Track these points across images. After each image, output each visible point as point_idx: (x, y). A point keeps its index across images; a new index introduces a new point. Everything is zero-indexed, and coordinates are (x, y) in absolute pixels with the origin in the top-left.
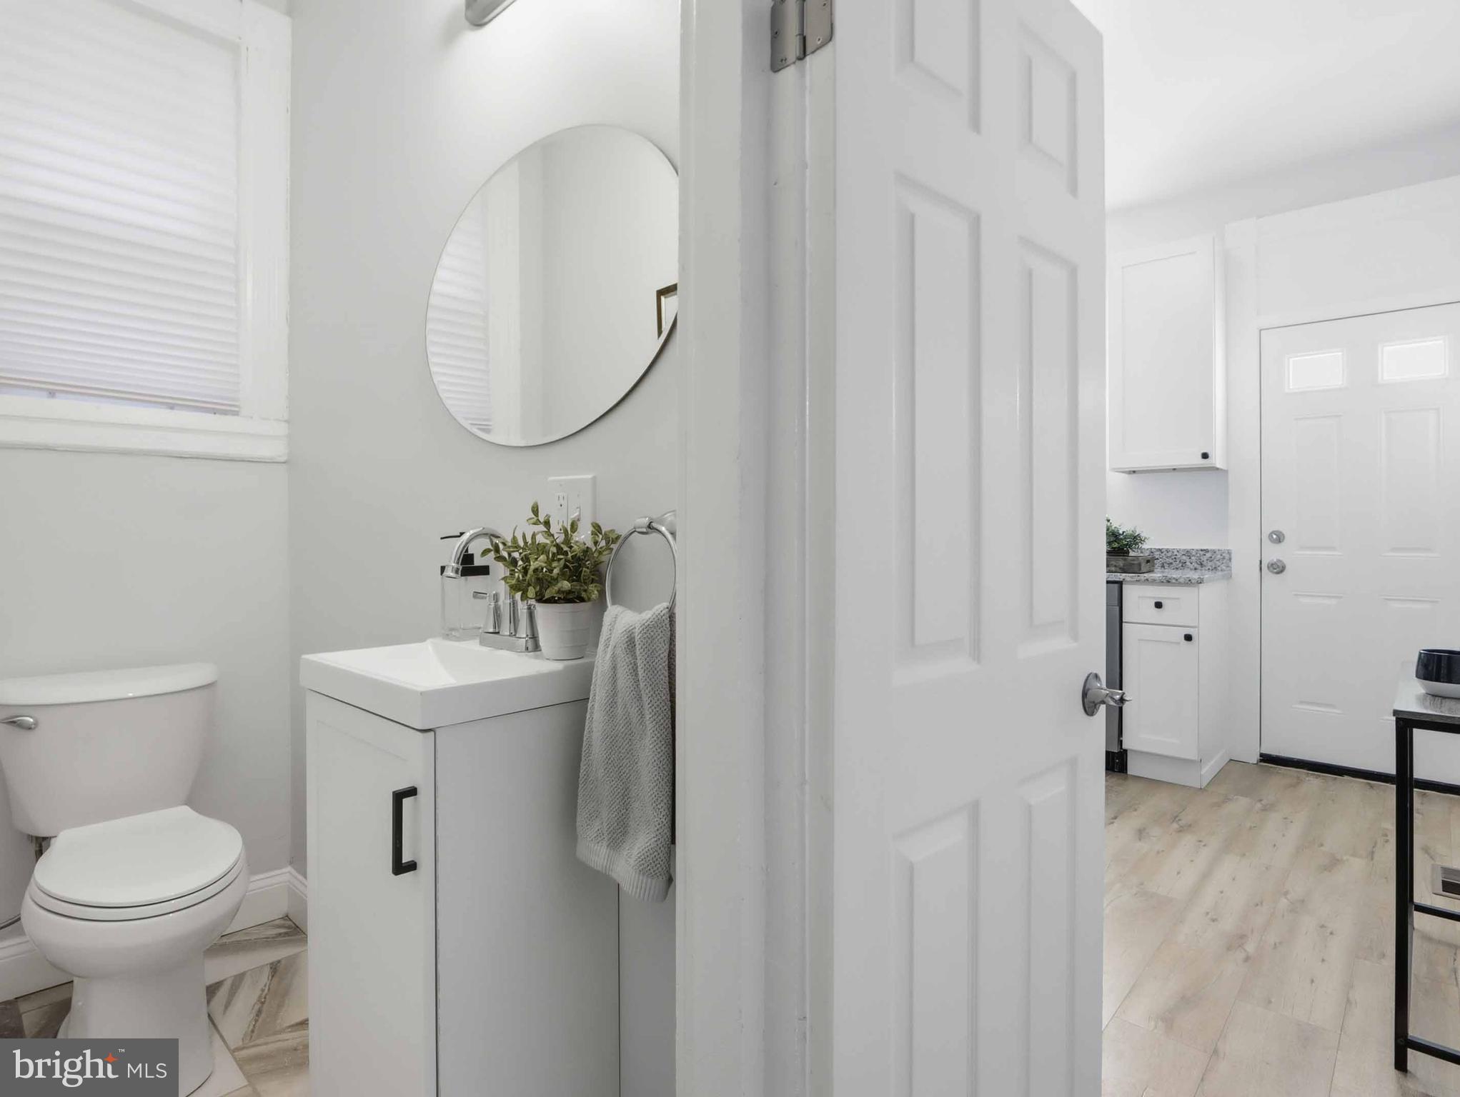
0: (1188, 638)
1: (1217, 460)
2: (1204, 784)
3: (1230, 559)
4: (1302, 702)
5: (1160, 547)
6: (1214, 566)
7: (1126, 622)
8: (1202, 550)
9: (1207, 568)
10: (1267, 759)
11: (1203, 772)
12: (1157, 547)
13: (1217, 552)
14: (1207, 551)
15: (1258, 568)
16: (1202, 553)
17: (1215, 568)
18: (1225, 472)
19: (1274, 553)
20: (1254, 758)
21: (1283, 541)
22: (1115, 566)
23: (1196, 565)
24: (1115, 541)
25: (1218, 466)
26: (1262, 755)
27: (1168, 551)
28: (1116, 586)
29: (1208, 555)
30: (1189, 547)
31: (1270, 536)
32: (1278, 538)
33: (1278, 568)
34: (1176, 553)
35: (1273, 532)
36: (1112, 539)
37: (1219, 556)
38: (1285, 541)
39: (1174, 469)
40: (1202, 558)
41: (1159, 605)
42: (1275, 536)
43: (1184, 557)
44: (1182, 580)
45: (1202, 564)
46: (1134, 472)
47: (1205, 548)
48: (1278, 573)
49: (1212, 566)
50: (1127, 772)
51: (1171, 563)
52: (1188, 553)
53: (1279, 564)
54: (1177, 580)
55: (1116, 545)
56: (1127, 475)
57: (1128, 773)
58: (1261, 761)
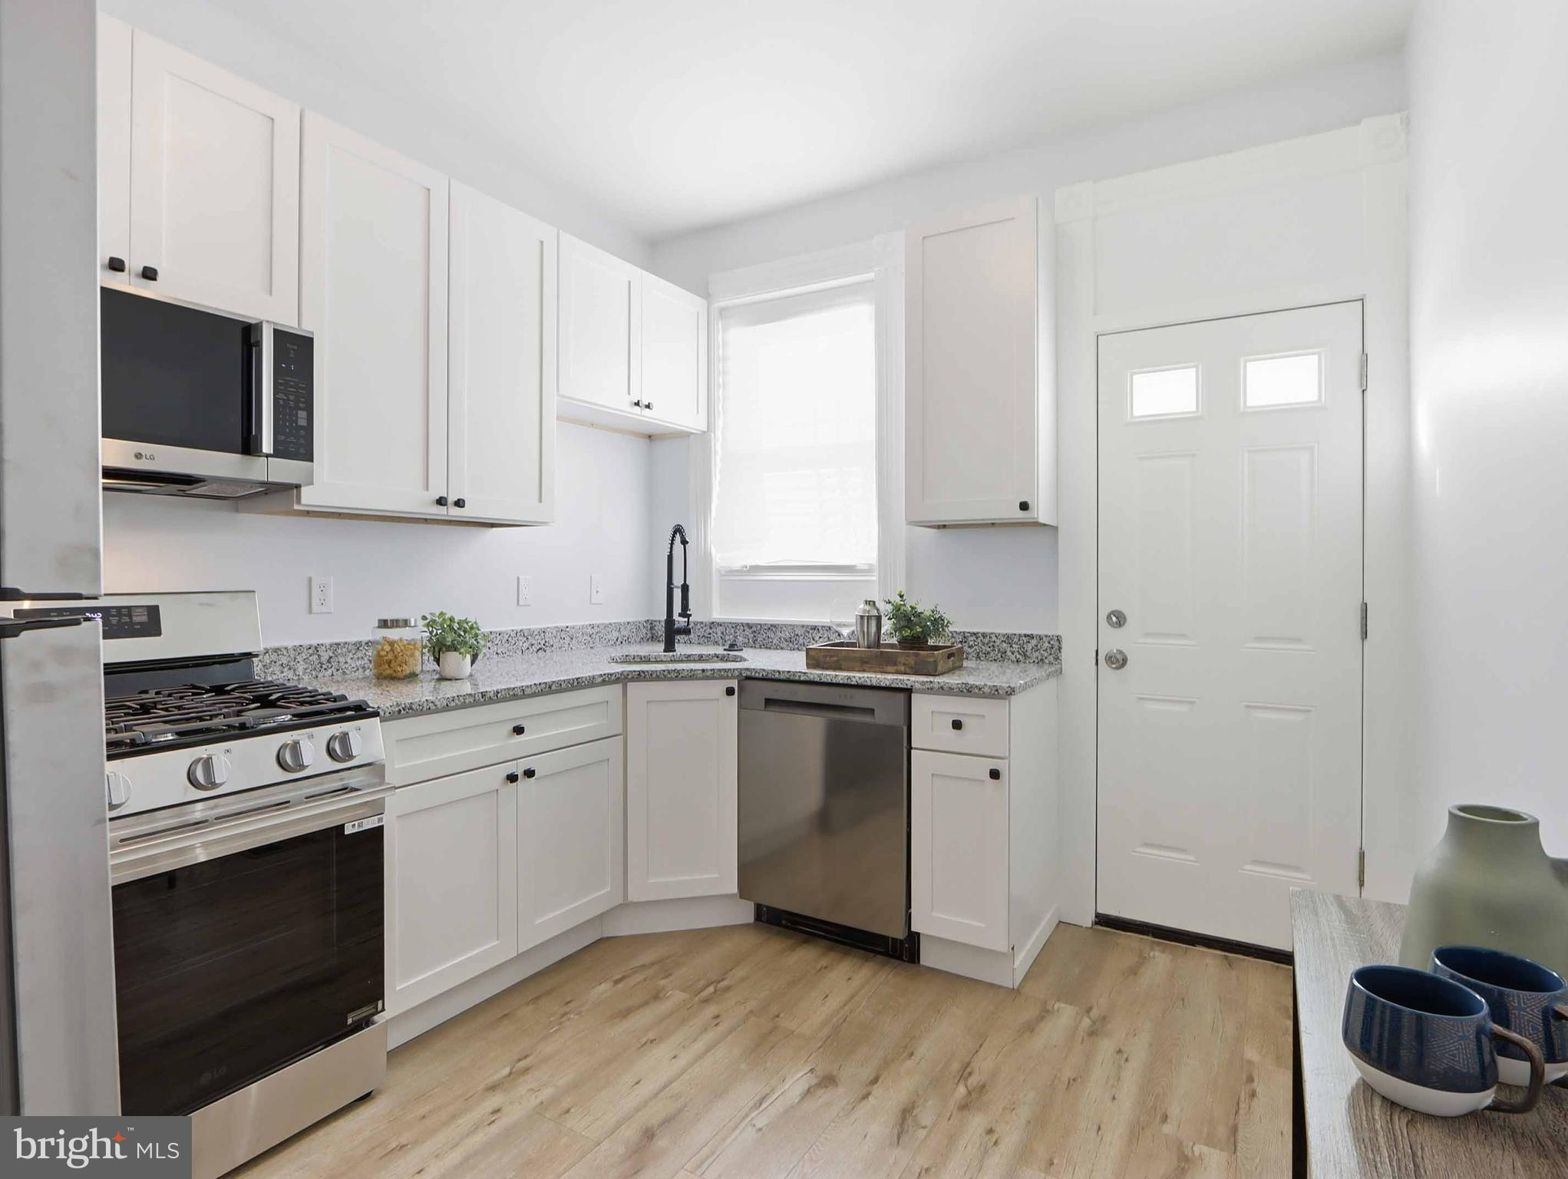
0: (995, 774)
1: (1042, 512)
2: (1017, 983)
3: (1060, 649)
4: (1146, 845)
5: (975, 631)
6: (1040, 658)
7: (916, 749)
8: (1025, 636)
9: (1031, 661)
10: (1105, 921)
11: (1017, 963)
12: (971, 631)
13: (1044, 638)
14: (1031, 637)
15: (1094, 661)
16: (1025, 640)
17: (1042, 660)
18: (1055, 529)
19: (1113, 640)
20: (1088, 920)
21: (1124, 624)
22: (904, 664)
23: (1018, 656)
24: (906, 627)
25: (1041, 520)
26: (1097, 915)
27: (984, 635)
28: (901, 696)
29: (1034, 642)
30: (1009, 631)
31: (1109, 617)
32: (1118, 619)
33: (1118, 661)
34: (994, 639)
35: (1113, 613)
36: (902, 623)
37: (1046, 644)
38: (1126, 624)
39: (993, 524)
40: (1025, 646)
41: (957, 725)
42: (1114, 619)
43: (1004, 645)
44: (986, 690)
45: (1025, 655)
46: (944, 526)
47: (1029, 633)
48: (1116, 668)
49: (1037, 658)
50: (919, 961)
51: (989, 653)
52: (1008, 639)
53: (1118, 656)
54: (980, 689)
55: (907, 633)
56: (936, 530)
57: (921, 963)
58: (1096, 923)
